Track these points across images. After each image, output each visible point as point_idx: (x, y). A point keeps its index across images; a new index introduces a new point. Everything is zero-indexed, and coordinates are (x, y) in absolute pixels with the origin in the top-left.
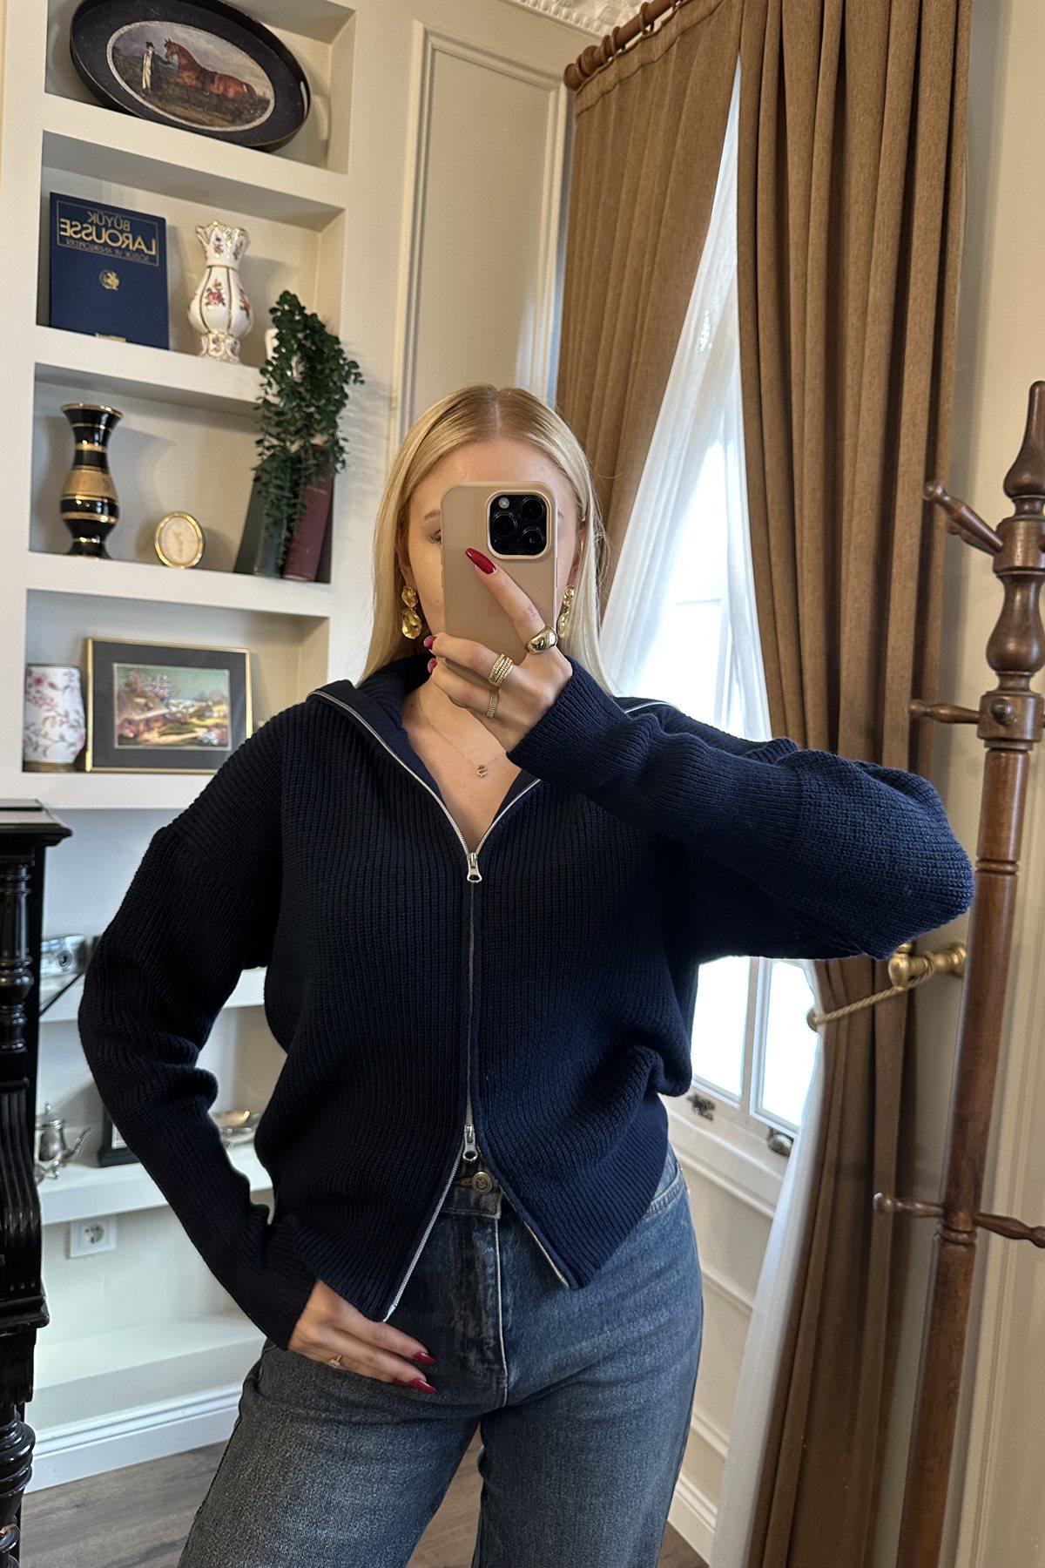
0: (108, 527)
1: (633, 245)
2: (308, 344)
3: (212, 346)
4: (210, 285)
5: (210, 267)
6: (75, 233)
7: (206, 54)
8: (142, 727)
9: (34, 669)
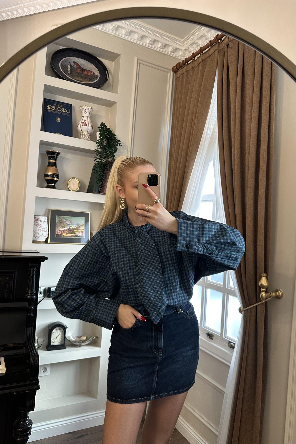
0: (56, 181)
1: (190, 111)
2: (107, 136)
3: (83, 136)
4: (83, 121)
5: (83, 116)
6: (50, 108)
7: (83, 65)
8: (63, 232)
9: (36, 217)
